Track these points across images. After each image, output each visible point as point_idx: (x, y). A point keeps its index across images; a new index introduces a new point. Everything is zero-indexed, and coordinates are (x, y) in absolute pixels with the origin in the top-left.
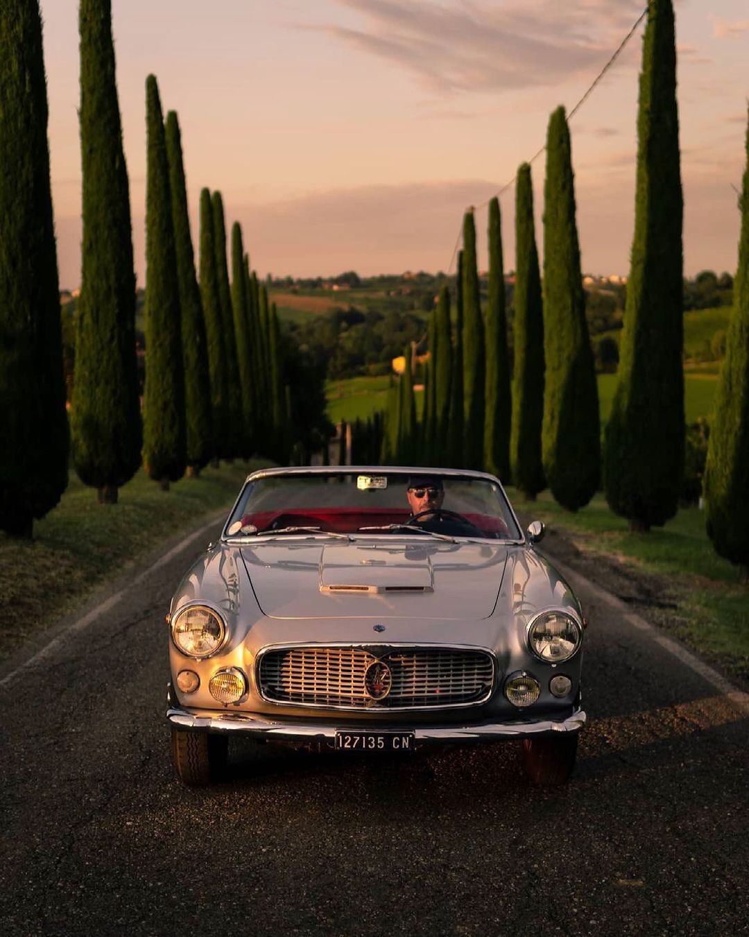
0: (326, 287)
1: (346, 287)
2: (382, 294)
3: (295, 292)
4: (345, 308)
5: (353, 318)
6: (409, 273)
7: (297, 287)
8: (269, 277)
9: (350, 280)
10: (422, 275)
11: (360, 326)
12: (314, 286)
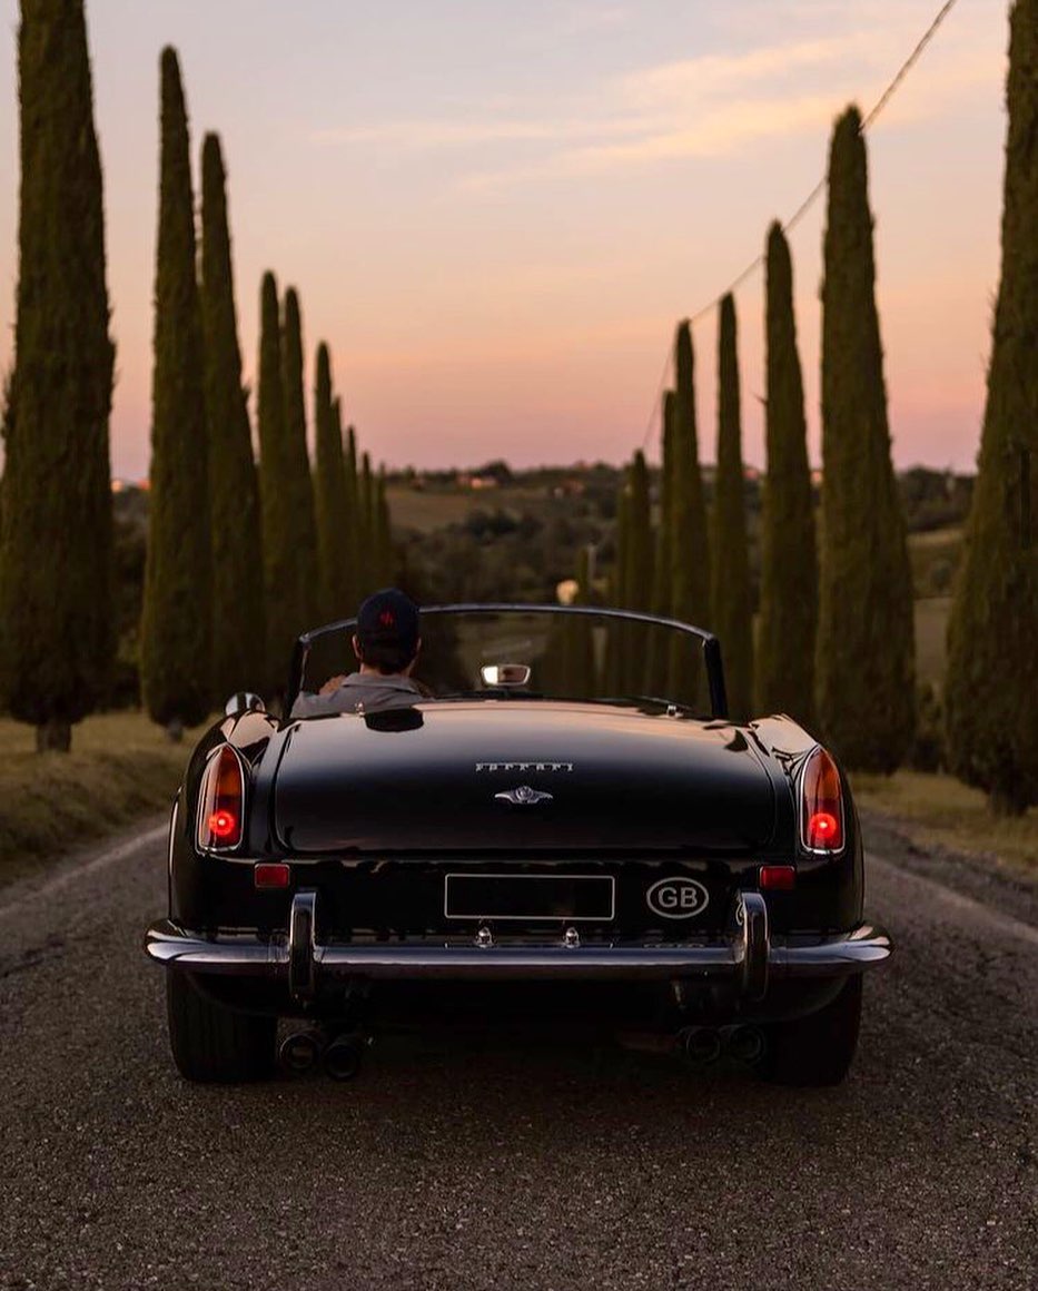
0: (463, 481)
1: (490, 483)
2: (542, 492)
3: (418, 489)
4: (489, 511)
5: (501, 526)
6: (581, 464)
7: (421, 482)
8: (382, 467)
9: (497, 471)
10: (601, 468)
11: (511, 538)
12: (446, 481)
